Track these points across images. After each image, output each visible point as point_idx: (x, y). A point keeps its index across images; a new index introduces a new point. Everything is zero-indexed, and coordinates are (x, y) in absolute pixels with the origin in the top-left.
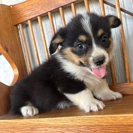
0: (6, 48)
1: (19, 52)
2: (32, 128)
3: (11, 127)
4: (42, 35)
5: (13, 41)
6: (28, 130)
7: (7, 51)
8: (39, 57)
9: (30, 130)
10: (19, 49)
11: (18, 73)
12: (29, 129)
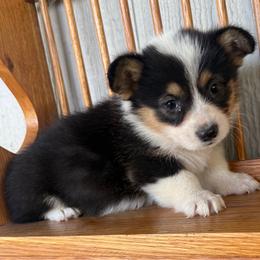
0: (9, 60)
1: (38, 68)
3: (27, 253)
4: (98, 27)
7: (11, 67)
8: (89, 82)
11: (37, 122)
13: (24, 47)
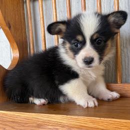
1: (22, 30)
2: (38, 125)
5: (17, 16)
6: (33, 126)
9: (35, 127)
10: (23, 26)
11: (18, 55)
12: (35, 125)
13: (17, 19)
